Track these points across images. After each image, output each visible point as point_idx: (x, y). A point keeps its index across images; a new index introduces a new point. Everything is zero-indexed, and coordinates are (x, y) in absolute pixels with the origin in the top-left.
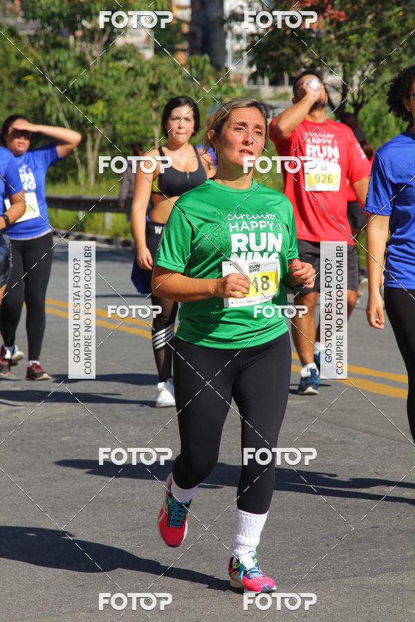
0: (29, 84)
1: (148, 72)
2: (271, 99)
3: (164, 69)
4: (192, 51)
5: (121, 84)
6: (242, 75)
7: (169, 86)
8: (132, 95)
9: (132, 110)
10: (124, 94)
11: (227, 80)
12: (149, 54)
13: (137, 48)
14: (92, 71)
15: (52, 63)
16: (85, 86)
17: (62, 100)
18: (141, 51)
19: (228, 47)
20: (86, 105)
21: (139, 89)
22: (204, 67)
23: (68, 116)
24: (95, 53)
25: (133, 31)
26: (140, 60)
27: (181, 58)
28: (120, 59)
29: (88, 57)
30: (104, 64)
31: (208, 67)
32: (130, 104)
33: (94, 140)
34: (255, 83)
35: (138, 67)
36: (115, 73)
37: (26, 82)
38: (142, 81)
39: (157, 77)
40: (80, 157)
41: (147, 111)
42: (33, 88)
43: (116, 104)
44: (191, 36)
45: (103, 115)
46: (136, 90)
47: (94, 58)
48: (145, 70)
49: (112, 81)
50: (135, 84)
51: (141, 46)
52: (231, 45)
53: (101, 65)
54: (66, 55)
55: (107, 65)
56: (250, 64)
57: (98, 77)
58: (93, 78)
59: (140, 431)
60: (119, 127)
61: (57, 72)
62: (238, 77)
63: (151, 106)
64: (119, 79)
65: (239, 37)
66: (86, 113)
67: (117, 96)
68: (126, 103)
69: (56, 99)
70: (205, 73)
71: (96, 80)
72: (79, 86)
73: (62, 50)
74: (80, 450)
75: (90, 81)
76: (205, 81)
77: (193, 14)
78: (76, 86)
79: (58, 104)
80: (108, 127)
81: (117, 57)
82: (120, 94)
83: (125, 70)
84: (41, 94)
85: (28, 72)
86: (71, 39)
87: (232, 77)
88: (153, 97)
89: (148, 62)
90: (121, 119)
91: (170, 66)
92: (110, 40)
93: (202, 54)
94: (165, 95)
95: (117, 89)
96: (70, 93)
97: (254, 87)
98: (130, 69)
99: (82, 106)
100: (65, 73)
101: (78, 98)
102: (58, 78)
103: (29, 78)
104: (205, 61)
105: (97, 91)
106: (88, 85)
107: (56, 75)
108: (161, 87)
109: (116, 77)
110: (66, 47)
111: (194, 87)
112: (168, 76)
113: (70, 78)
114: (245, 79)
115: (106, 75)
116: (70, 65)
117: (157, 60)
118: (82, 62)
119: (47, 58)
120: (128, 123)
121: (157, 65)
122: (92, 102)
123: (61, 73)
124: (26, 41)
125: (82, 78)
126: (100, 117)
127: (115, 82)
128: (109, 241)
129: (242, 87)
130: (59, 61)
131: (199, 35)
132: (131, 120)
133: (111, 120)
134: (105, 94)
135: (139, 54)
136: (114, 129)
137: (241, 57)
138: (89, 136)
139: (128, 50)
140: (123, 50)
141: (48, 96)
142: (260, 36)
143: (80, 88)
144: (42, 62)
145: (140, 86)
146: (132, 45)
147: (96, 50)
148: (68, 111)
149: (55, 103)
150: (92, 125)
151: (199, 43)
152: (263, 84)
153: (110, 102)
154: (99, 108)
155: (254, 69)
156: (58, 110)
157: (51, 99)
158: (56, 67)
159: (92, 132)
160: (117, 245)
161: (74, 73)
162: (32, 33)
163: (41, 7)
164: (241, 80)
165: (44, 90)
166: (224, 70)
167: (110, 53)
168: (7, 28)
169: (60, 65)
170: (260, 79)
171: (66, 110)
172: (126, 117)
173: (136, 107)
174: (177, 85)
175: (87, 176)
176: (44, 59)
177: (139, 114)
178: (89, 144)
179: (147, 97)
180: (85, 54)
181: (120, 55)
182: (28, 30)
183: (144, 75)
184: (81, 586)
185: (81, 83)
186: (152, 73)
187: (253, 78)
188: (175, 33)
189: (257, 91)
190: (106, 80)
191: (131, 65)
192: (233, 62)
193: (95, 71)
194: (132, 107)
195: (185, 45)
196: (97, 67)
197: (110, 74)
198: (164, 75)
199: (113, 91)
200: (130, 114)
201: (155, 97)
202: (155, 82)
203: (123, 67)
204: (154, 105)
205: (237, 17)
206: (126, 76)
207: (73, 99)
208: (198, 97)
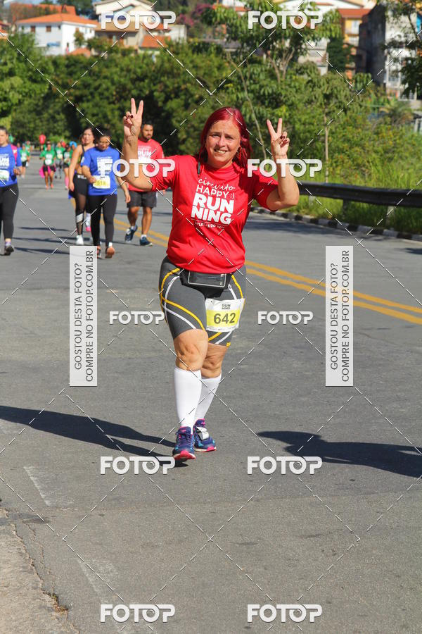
0: (230, 89)
1: (324, 85)
2: (418, 110)
3: (336, 83)
4: (357, 70)
5: (301, 93)
6: (396, 89)
7: (339, 96)
8: (310, 102)
9: (308, 114)
10: (304, 101)
11: (384, 94)
12: (324, 71)
13: (315, 64)
14: (279, 82)
15: (248, 75)
16: (273, 93)
17: (255, 104)
18: (319, 68)
19: (387, 68)
20: (273, 108)
21: (315, 98)
22: (366, 82)
23: (258, 115)
24: (282, 68)
25: (312, 51)
26: (319, 74)
27: (350, 74)
28: (302, 74)
29: (277, 71)
30: (288, 77)
32: (307, 108)
34: (408, 97)
35: (316, 80)
36: (297, 84)
37: (228, 88)
38: (318, 91)
39: (330, 88)
41: (320, 115)
42: (233, 93)
43: (297, 108)
44: (357, 58)
45: (286, 117)
46: (314, 98)
47: (281, 72)
48: (321, 83)
49: (295, 89)
50: (312, 93)
51: (319, 64)
52: (390, 66)
53: (286, 78)
54: (259, 70)
55: (291, 78)
56: (404, 82)
57: (284, 87)
58: (280, 88)
59: (302, 364)
60: (297, 126)
61: (252, 81)
62: (393, 92)
63: (323, 112)
64: (299, 89)
65: (396, 60)
66: (273, 114)
67: (297, 102)
68: (305, 108)
69: (250, 103)
70: (367, 88)
71: (282, 89)
72: (268, 93)
73: (257, 65)
74: (254, 376)
75: (278, 88)
76: (367, 93)
77: (360, 41)
78: (266, 93)
79: (252, 107)
80: (289, 126)
81: (301, 71)
82: (300, 100)
83: (305, 82)
84: (238, 98)
85: (229, 81)
86: (265, 56)
87: (388, 91)
88: (325, 104)
89: (323, 76)
90: (300, 120)
91: (341, 80)
92: (294, 60)
93: (367, 72)
94: (336, 103)
95: (299, 96)
96: (260, 99)
97: (406, 100)
98: (309, 82)
99: (269, 109)
100: (259, 83)
101: (267, 102)
102: (253, 87)
103: (229, 85)
104: (368, 77)
105: (282, 98)
106: (275, 93)
107: (251, 84)
108: (332, 97)
109: (297, 88)
110: (260, 63)
111: (359, 99)
112: (338, 88)
113: (261, 87)
114: (398, 95)
115: (289, 85)
116: (262, 77)
117: (331, 76)
118: (272, 75)
119: (245, 70)
120: (304, 124)
121: (331, 79)
122: (277, 106)
123: (255, 83)
124: (229, 57)
125: (271, 87)
127: (297, 92)
128: (284, 215)
129: (396, 100)
130: (253, 73)
131: (364, 58)
132: (307, 121)
133: (291, 120)
134: (288, 99)
135: (317, 70)
136: (294, 128)
137: (397, 76)
139: (309, 66)
140: (305, 66)
141: (244, 100)
142: (413, 60)
143: (269, 95)
144: (241, 74)
145: (317, 96)
146: (313, 62)
147: (282, 65)
148: (259, 113)
149: (250, 106)
151: (364, 64)
152: (413, 98)
153: (292, 106)
154: (283, 111)
155: (407, 86)
156: (251, 111)
157: (245, 103)
158: (251, 78)
160: (291, 219)
161: (265, 83)
162: (234, 50)
163: (242, 32)
164: (395, 94)
165: (241, 95)
166: (382, 85)
167: (295, 68)
168: (215, 46)
169: (253, 76)
170: (411, 94)
171: (257, 112)
172: (303, 119)
173: (312, 111)
174: (346, 96)
176: (242, 71)
177: (313, 117)
179: (321, 104)
180: (274, 68)
181: (302, 70)
182: (231, 48)
183: (320, 87)
184: (251, 481)
185: (270, 91)
186: (326, 85)
187: (406, 93)
188: (345, 55)
189: (407, 103)
190: (290, 89)
191: (310, 78)
192: (389, 80)
193: (282, 82)
194: (309, 111)
195: (353, 65)
196: (283, 79)
197: (293, 85)
198: (336, 88)
199: (295, 98)
200: (307, 117)
201: (327, 104)
202: (328, 93)
203: (303, 80)
204: (327, 110)
205: (395, 44)
206: (306, 87)
207: (263, 103)
208: (361, 106)
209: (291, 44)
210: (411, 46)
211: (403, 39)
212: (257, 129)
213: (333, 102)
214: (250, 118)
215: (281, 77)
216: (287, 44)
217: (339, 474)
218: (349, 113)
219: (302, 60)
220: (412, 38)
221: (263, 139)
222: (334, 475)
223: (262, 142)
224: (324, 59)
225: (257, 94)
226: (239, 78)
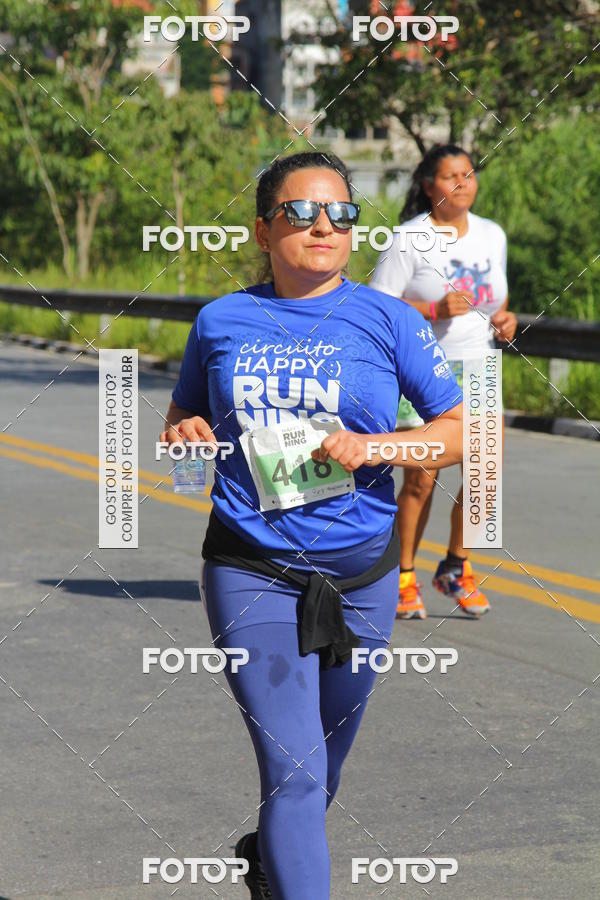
1: (171, 113)
2: (348, 158)
3: (195, 110)
4: (235, 84)
5: (130, 129)
6: (305, 123)
7: (200, 136)
8: (146, 145)
9: (145, 168)
10: (136, 144)
11: (283, 130)
12: (171, 88)
13: (155, 78)
14: (88, 109)
15: (29, 96)
16: (79, 131)
17: (44, 151)
18: (162, 83)
19: (286, 80)
20: (79, 158)
21: (157, 138)
22: (250, 108)
24: (92, 85)
25: (148, 52)
26: (160, 96)
27: (219, 94)
28: (130, 93)
29: (83, 90)
30: (105, 100)
31: (256, 110)
32: (142, 159)
33: (88, 209)
34: (323, 134)
35: (156, 106)
36: (121, 114)
38: (162, 127)
39: (183, 121)
40: (67, 233)
41: (166, 170)
42: (1, 130)
43: (123, 157)
44: (233, 64)
45: (102, 173)
46: (153, 139)
47: (91, 91)
48: (167, 111)
49: (115, 125)
50: (151, 130)
51: (162, 75)
52: (290, 78)
53: (101, 104)
54: (50, 86)
56: (317, 108)
57: (97, 118)
58: (90, 121)
60: (125, 193)
61: (37, 109)
62: (300, 125)
63: (173, 163)
64: (127, 121)
65: (301, 68)
66: (78, 169)
67: (124, 147)
68: (136, 158)
69: (34, 149)
70: (252, 118)
71: (94, 122)
72: (68, 131)
73: (45, 77)
75: (86, 122)
78: (65, 131)
79: (38, 156)
80: (109, 190)
81: (126, 89)
82: (129, 144)
83: (136, 110)
84: (12, 140)
86: (60, 63)
87: (290, 124)
88: (175, 149)
89: (171, 99)
90: (129, 181)
91: (202, 105)
92: (116, 67)
94: (194, 148)
95: (125, 136)
96: (53, 141)
97: (322, 141)
98: (145, 109)
99: (71, 159)
100: (49, 111)
101: (66, 146)
102: (38, 119)
104: (251, 100)
105: (95, 139)
107: (35, 113)
108: (188, 136)
109: (123, 120)
110: (50, 73)
112: (199, 120)
113: (55, 119)
114: (310, 129)
117: (185, 97)
118: (73, 96)
119: (23, 88)
120: (137, 187)
121: (185, 104)
122: (86, 154)
123: (44, 111)
125: (73, 120)
126: (98, 177)
127: (122, 127)
129: (306, 139)
130: (39, 93)
131: (246, 63)
132: (143, 182)
133: (114, 180)
134: (106, 142)
135: (159, 87)
136: (119, 196)
137: (306, 97)
138: (81, 204)
139: (143, 80)
140: (135, 79)
141: (23, 143)
142: (331, 67)
143: (71, 134)
144: (15, 95)
145: (160, 135)
146: (149, 74)
147: (91, 78)
148: (52, 167)
149: (33, 155)
150: (87, 187)
152: (336, 138)
153: (113, 153)
154: (97, 163)
155: (322, 114)
156: (37, 164)
157: (27, 149)
158: (35, 102)
159: (86, 197)
161: (61, 111)
164: (304, 129)
165: (17, 134)
166: (280, 114)
167: (116, 84)
169: (41, 100)
170: (330, 130)
171: (48, 165)
173: (151, 164)
174: (212, 135)
175: (77, 261)
176: (18, 91)
177: (155, 175)
178: (81, 215)
179: (168, 150)
180: (77, 84)
181: (129, 88)
183: (164, 118)
184: (44, 856)
185: (72, 127)
186: (176, 115)
187: (321, 126)
188: (210, 60)
189: (327, 146)
190: (108, 124)
191: (144, 103)
192: (293, 104)
193: (93, 110)
194: (144, 163)
195: (225, 76)
196: (95, 103)
197: (114, 114)
198: (195, 119)
199: (119, 139)
201: (179, 150)
202: (180, 129)
203: (134, 105)
204: (178, 162)
205: (299, 39)
206: (139, 119)
207: (59, 149)
208: (241, 153)
209: (109, 37)
210: (328, 41)
211: (312, 29)
212: (48, 196)
213: (190, 147)
214: (37, 177)
215: (92, 98)
216: (101, 38)
217: (210, 838)
218: (219, 166)
219: (129, 68)
220: (329, 27)
221: (63, 216)
222: (199, 839)
223: (60, 220)
224: (171, 67)
225: (47, 132)
226: (13, 102)
